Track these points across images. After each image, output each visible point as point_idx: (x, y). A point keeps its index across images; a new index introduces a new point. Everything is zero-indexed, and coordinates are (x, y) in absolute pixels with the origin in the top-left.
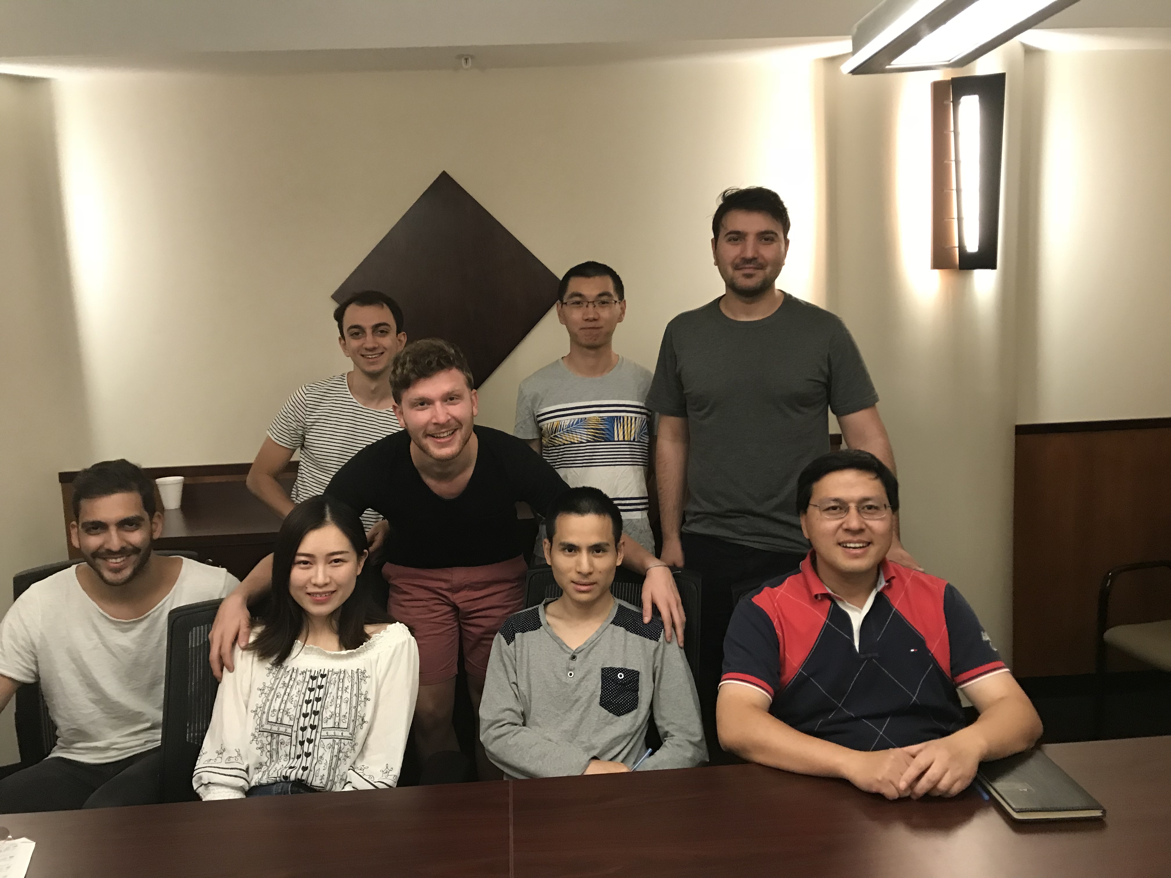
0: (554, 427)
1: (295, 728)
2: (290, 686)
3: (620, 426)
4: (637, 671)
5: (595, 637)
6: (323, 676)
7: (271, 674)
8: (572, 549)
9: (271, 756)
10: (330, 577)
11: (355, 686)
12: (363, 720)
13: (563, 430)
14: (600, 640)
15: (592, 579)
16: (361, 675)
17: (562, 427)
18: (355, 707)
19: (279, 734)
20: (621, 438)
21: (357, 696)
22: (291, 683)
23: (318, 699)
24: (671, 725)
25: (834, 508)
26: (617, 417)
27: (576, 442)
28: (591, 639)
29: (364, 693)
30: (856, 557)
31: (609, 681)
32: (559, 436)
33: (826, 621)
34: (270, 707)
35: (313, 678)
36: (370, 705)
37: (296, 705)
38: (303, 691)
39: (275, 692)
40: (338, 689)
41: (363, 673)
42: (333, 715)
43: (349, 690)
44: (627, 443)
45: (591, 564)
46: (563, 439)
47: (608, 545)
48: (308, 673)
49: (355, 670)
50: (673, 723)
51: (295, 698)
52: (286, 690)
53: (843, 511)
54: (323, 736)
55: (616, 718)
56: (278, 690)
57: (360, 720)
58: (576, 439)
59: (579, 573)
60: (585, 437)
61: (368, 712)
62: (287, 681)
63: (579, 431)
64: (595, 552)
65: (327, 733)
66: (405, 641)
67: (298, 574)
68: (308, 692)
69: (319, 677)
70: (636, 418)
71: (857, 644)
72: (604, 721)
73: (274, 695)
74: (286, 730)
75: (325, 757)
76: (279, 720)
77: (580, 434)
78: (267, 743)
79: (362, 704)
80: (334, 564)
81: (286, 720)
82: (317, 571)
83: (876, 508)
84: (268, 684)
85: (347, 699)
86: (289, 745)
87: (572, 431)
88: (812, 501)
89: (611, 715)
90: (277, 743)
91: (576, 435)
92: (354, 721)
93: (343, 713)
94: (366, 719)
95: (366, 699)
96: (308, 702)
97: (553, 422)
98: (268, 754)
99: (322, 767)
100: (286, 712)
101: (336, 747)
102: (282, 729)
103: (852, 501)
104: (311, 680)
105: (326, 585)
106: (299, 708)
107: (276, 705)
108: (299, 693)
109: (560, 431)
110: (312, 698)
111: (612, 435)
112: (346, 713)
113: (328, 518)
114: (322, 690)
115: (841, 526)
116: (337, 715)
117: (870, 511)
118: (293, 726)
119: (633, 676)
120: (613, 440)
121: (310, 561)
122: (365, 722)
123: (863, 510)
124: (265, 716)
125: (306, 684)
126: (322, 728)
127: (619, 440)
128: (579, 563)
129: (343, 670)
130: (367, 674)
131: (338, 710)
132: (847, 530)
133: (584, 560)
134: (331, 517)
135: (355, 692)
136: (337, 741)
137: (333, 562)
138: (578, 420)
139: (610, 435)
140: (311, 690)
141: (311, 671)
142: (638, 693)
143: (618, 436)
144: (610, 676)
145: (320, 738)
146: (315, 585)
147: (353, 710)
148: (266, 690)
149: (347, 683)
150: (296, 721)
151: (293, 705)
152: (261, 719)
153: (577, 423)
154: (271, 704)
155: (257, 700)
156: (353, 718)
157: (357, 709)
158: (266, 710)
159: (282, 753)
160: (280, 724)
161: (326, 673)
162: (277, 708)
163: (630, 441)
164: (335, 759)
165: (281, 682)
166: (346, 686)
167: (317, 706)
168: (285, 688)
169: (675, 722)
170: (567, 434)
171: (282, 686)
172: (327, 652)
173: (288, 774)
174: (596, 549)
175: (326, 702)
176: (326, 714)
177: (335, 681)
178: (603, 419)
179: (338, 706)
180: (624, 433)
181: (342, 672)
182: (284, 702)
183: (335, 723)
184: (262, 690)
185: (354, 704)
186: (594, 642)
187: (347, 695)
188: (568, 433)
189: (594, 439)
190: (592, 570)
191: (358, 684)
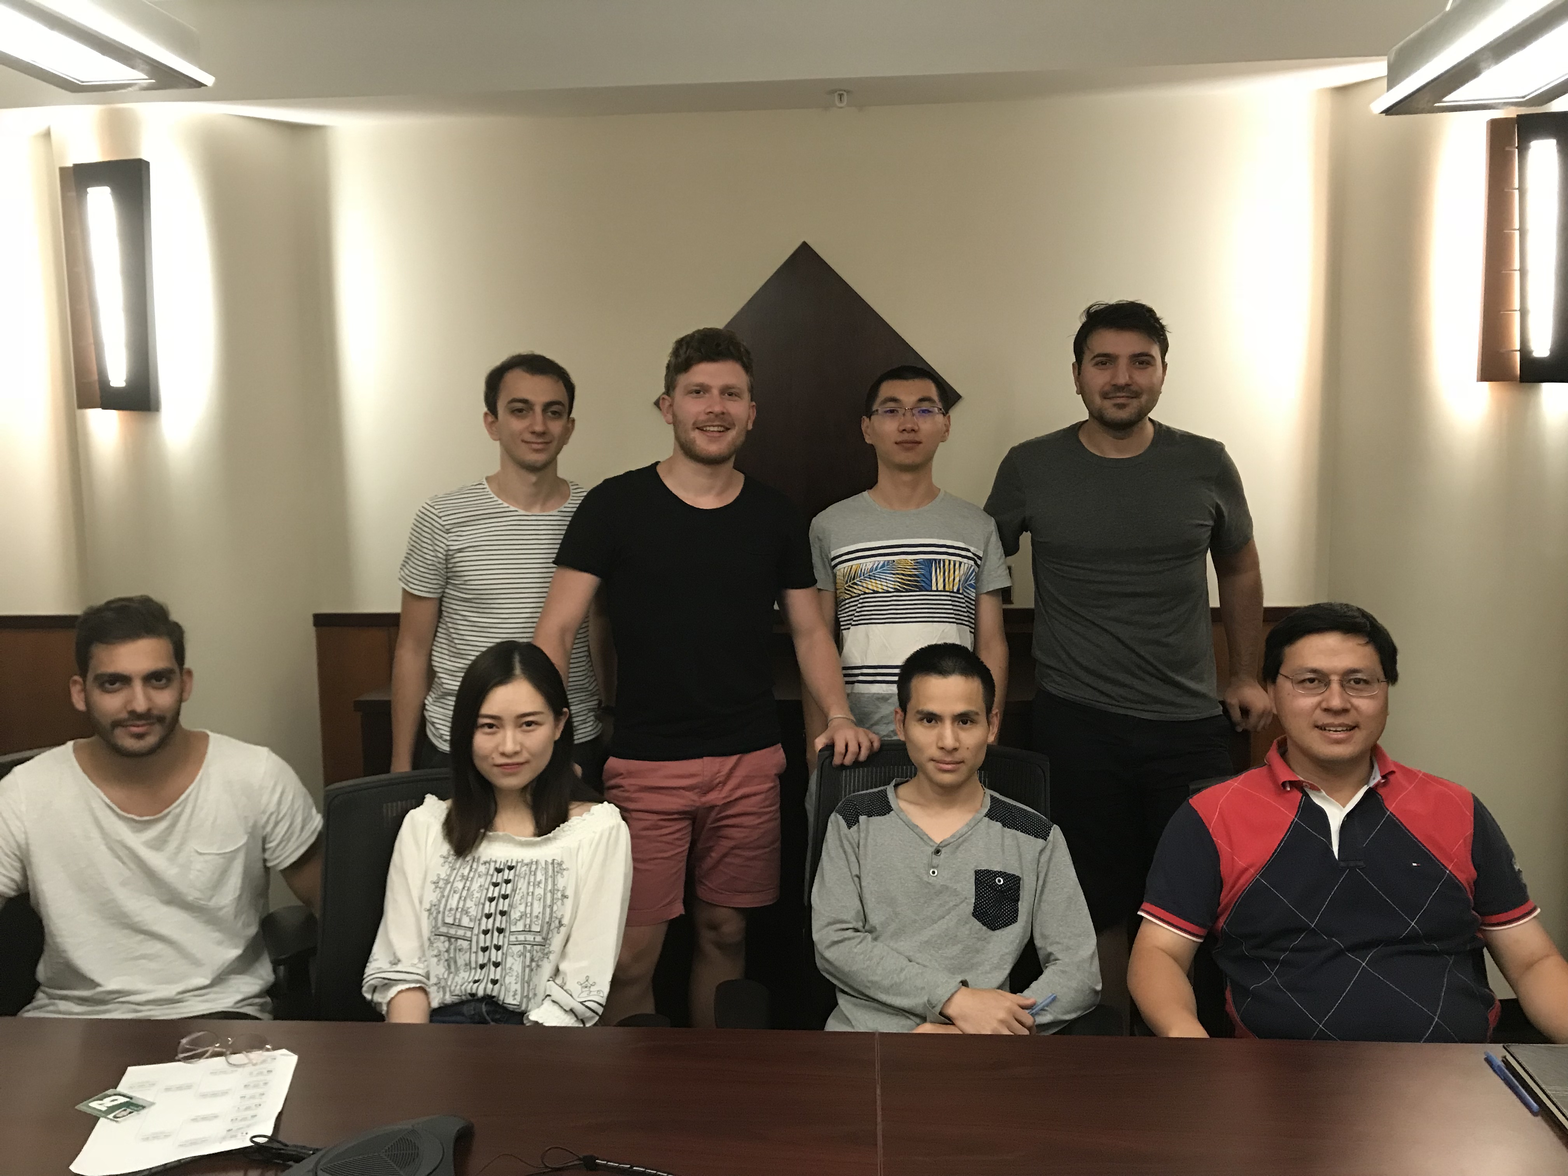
0: (853, 572)
1: (476, 931)
2: (470, 879)
3: (940, 572)
4: (1018, 876)
5: (966, 829)
6: (511, 868)
7: (447, 864)
8: (931, 718)
9: (449, 966)
10: (522, 745)
11: (550, 881)
12: (560, 922)
13: (864, 575)
14: (971, 835)
15: (958, 756)
16: (557, 867)
17: (863, 571)
18: (550, 906)
19: (457, 939)
20: (941, 587)
21: (553, 892)
22: (472, 875)
23: (505, 897)
24: (1055, 945)
25: (1312, 681)
26: (935, 560)
27: (880, 590)
28: (960, 832)
29: (561, 889)
30: (1338, 742)
31: (985, 887)
32: (858, 583)
33: (1294, 820)
34: (446, 905)
35: (499, 871)
36: (569, 903)
37: (477, 903)
38: (486, 886)
39: (452, 886)
40: (529, 883)
41: (560, 864)
42: (523, 916)
43: (542, 885)
44: (948, 594)
45: (957, 739)
46: (863, 586)
47: (977, 714)
48: (492, 864)
49: (550, 861)
50: (1058, 943)
51: (476, 895)
52: (465, 883)
53: (1323, 684)
54: (512, 941)
55: (990, 932)
56: (456, 884)
57: (557, 922)
58: (880, 586)
59: (942, 748)
60: (891, 586)
61: (565, 911)
62: (466, 873)
63: (884, 577)
64: (961, 723)
65: (516, 938)
66: (613, 827)
67: (482, 741)
68: (492, 888)
69: (506, 869)
70: (960, 563)
71: (1335, 849)
72: (976, 936)
73: (450, 891)
74: (465, 933)
75: (515, 967)
76: (457, 921)
77: (885, 581)
78: (445, 950)
79: (559, 902)
80: (525, 727)
81: (465, 921)
82: (504, 738)
83: (1366, 682)
84: (443, 876)
85: (539, 896)
86: (468, 953)
87: (875, 577)
88: (1283, 670)
89: (985, 928)
90: (455, 950)
91: (880, 581)
92: (549, 924)
93: (535, 913)
94: (565, 921)
95: (564, 897)
96: (491, 900)
97: (852, 566)
98: (446, 963)
99: (513, 980)
100: (464, 912)
101: (528, 955)
102: (461, 932)
103: (1335, 673)
104: (496, 873)
105: (516, 753)
106: (481, 906)
107: (453, 902)
108: (482, 888)
109: (860, 576)
110: (496, 895)
111: (927, 582)
112: (539, 913)
113: (518, 670)
114: (510, 885)
115: (1319, 704)
116: (528, 915)
117: (1357, 686)
118: (473, 928)
119: (1014, 882)
120: (930, 589)
121: (496, 723)
122: (562, 925)
123: (1348, 685)
124: (440, 916)
125: (489, 878)
126: (510, 932)
127: (937, 589)
128: (941, 737)
129: (535, 860)
130: (564, 866)
131: (529, 909)
132: (1327, 710)
133: (948, 733)
134: (522, 669)
135: (550, 887)
136: (529, 947)
137: (524, 726)
138: (884, 563)
139: (926, 584)
140: (496, 885)
141: (496, 862)
142: (1019, 904)
143: (937, 584)
144: (987, 880)
145: (509, 944)
146: (503, 754)
147: (548, 910)
148: (441, 884)
149: (540, 876)
150: (477, 922)
151: (473, 903)
152: (436, 919)
153: (883, 566)
154: (447, 901)
155: (431, 896)
156: (547, 920)
157: (552, 908)
158: (441, 909)
159: (461, 962)
160: (458, 926)
161: (514, 864)
162: (454, 906)
163: (953, 592)
164: (527, 970)
165: (460, 874)
166: (538, 879)
167: (503, 905)
168: (464, 881)
169: (1061, 941)
170: (869, 580)
171: (460, 878)
172: (517, 838)
173: (474, 991)
174: (963, 719)
175: (515, 899)
176: (515, 915)
177: (526, 874)
178: (917, 563)
179: (529, 904)
180: (944, 580)
181: (534, 863)
182: (463, 898)
183: (525, 926)
184: (436, 883)
185: (548, 902)
186: (964, 837)
187: (539, 891)
188: (870, 578)
189: (904, 588)
190: (957, 745)
191: (554, 878)
